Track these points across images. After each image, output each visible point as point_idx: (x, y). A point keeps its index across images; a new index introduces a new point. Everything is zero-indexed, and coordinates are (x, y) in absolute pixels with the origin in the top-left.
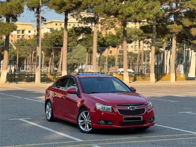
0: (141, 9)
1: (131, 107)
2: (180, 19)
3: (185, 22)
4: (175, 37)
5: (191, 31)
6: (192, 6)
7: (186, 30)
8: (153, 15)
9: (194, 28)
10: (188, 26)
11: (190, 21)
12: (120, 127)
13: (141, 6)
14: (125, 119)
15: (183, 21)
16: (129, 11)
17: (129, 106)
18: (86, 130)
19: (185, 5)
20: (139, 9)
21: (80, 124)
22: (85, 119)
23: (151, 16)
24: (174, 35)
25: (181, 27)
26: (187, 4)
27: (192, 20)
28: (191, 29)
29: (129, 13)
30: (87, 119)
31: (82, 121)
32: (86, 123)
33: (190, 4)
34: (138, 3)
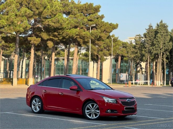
0: (13, 23)
1: (128, 99)
2: (39, 33)
3: (43, 35)
4: (34, 48)
5: (48, 44)
6: (52, 23)
7: (42, 42)
8: (23, 28)
9: (49, 41)
10: (46, 39)
11: (47, 35)
12: (123, 114)
13: (13, 20)
14: (126, 108)
15: (42, 35)
16: (3, 24)
17: (127, 99)
18: (93, 118)
19: (45, 22)
20: (11, 22)
21: (86, 113)
22: (92, 109)
23: (21, 29)
24: (33, 46)
25: (39, 39)
26: (47, 21)
27: (49, 35)
28: (48, 42)
29: (2, 25)
30: (94, 109)
31: (88, 111)
32: (93, 112)
33: (50, 21)
34: (10, 17)
